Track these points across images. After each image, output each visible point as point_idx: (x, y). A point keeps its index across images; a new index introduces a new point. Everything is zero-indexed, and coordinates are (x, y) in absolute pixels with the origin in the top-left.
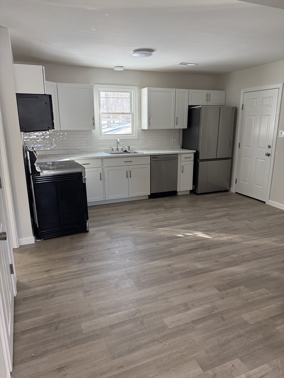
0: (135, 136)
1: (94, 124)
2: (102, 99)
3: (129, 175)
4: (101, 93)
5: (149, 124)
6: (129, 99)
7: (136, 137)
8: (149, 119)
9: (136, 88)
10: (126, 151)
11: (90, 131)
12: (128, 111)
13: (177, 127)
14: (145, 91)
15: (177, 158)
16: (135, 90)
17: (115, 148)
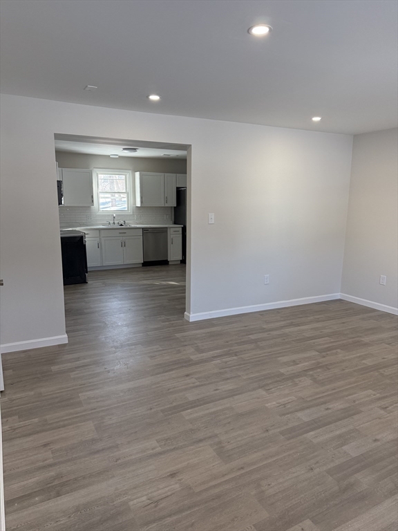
0: (130, 212)
1: (93, 201)
2: (100, 181)
3: (123, 245)
4: (99, 175)
5: (142, 202)
6: (124, 181)
7: (132, 213)
8: (141, 198)
9: (130, 172)
10: (121, 225)
11: (89, 207)
12: (124, 191)
13: (166, 205)
14: (137, 174)
15: (166, 232)
16: (129, 174)
17: (112, 222)
